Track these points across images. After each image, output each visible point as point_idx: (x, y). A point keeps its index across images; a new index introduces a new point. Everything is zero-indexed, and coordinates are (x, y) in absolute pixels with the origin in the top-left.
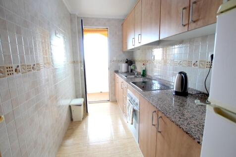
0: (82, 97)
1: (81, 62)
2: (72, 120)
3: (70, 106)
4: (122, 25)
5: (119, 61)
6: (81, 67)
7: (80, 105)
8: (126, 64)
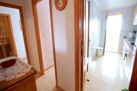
0: (103, 47)
1: (104, 32)
2: (97, 55)
3: (97, 49)
4: (134, 9)
5: (128, 31)
6: (104, 34)
7: (101, 50)
8: (133, 33)
